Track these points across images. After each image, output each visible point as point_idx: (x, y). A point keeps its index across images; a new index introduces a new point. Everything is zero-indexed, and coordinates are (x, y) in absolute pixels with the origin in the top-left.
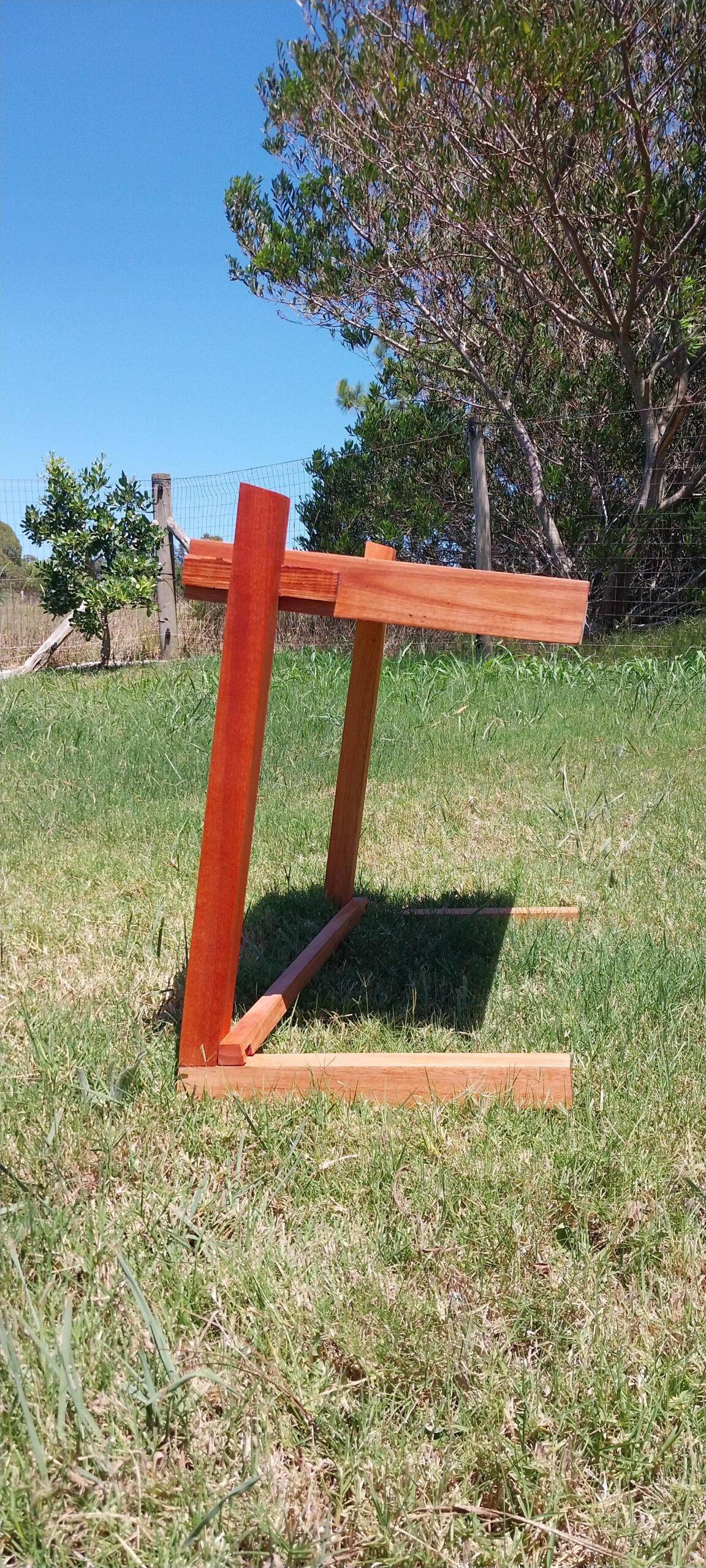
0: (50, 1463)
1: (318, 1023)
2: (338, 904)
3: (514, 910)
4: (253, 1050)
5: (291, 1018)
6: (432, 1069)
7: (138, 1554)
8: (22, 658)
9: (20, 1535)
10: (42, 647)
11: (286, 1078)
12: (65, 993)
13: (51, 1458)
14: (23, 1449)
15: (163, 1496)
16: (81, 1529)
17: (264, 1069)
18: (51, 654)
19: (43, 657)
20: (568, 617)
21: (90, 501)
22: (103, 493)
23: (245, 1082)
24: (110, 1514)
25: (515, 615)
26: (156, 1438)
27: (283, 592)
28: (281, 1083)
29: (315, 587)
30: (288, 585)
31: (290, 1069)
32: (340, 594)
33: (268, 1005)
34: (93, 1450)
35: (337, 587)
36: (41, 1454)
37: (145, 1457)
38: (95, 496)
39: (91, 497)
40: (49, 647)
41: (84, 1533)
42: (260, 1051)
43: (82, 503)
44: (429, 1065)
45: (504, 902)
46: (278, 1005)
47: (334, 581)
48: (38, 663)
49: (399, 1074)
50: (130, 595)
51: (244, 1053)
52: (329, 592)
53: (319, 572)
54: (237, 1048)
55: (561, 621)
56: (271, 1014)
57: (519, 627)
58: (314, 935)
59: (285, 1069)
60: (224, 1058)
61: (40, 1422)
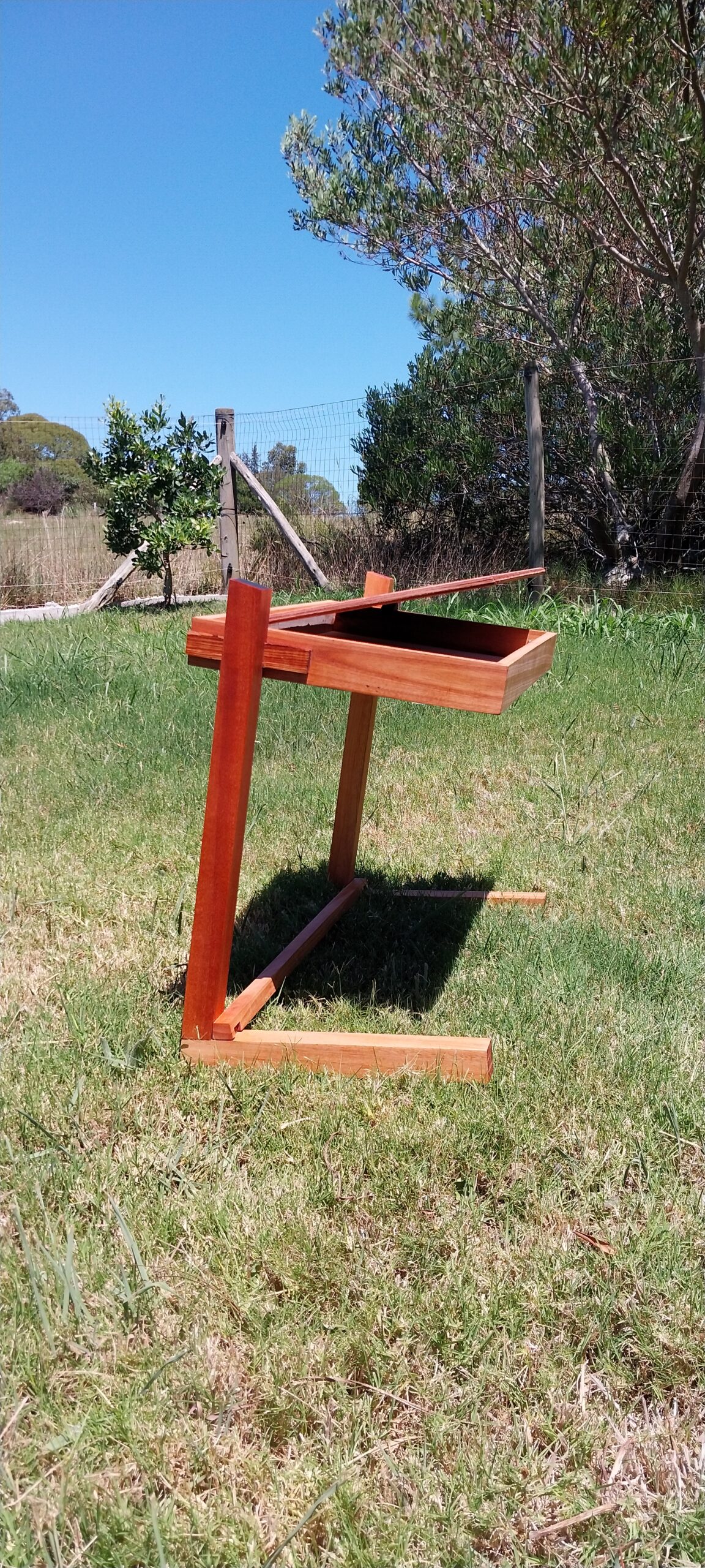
0: (56, 1339)
1: (300, 1002)
2: (339, 885)
3: (491, 895)
4: (242, 1027)
5: (278, 998)
6: (379, 1049)
7: (109, 1398)
8: (89, 592)
9: (33, 1384)
10: (108, 583)
11: (266, 1051)
12: (100, 965)
13: (57, 1335)
14: (39, 1329)
15: (131, 1363)
16: (75, 1381)
17: (248, 1043)
18: (117, 589)
19: (108, 592)
20: (491, 693)
21: (152, 443)
22: (164, 433)
23: (233, 1052)
24: (94, 1372)
25: (450, 690)
26: (130, 1325)
27: (266, 664)
28: (262, 1055)
29: (291, 661)
30: (269, 659)
31: (269, 1045)
32: (311, 667)
33: (260, 987)
34: (86, 1329)
35: (309, 662)
36: (50, 1333)
37: (121, 1336)
38: (156, 437)
39: (152, 438)
40: (115, 582)
41: (75, 1384)
42: (248, 1027)
43: (143, 445)
44: (377, 1045)
45: (486, 885)
46: (269, 987)
47: (307, 658)
48: (105, 598)
49: (353, 1051)
50: (190, 537)
51: (233, 1030)
52: (302, 666)
53: (294, 649)
54: (228, 1026)
55: (486, 696)
56: (261, 995)
57: (453, 699)
58: (313, 916)
59: (265, 1044)
60: (217, 1033)
61: (51, 1310)
